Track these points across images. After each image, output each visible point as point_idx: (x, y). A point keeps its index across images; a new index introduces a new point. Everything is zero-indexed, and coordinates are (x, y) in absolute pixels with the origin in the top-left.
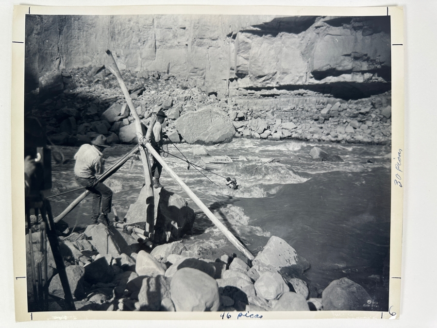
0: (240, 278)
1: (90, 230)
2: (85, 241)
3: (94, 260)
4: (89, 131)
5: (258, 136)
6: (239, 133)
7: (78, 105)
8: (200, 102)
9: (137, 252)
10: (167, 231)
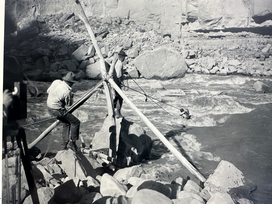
0: (194, 198)
1: (61, 155)
2: (55, 165)
3: (63, 182)
4: (60, 69)
5: (208, 72)
6: (191, 69)
7: (51, 47)
8: (156, 43)
9: (101, 175)
10: (128, 157)
